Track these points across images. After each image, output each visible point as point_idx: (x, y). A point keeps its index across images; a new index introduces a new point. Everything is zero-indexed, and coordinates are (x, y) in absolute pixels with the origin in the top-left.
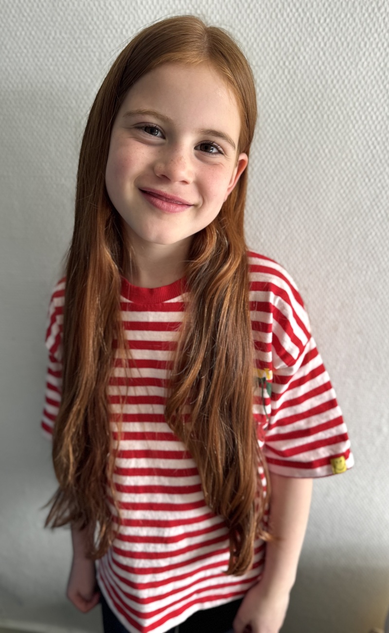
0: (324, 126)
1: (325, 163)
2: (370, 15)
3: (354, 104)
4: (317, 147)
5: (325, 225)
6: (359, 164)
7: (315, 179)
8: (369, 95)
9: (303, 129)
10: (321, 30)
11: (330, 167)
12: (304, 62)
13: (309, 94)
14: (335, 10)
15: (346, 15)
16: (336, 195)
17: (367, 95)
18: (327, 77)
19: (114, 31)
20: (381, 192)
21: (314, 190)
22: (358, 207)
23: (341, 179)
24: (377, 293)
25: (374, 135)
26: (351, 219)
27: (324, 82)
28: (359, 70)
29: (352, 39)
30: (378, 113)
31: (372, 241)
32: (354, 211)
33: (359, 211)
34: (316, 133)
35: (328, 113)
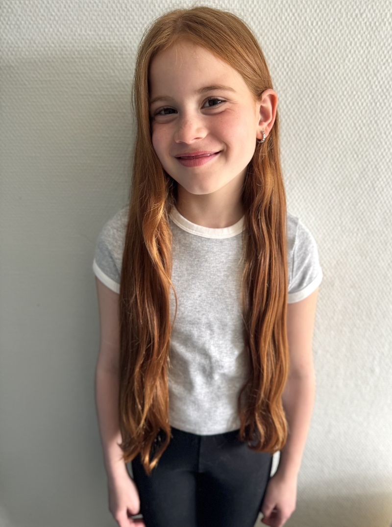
0: (318, 110)
1: (320, 142)
2: (354, 19)
3: (343, 93)
4: (313, 128)
5: (320, 195)
6: (348, 143)
7: (312, 156)
8: (355, 86)
9: (300, 114)
10: (314, 31)
11: (324, 146)
12: (300, 57)
13: (305, 84)
14: (325, 15)
15: (334, 20)
16: (330, 169)
17: (353, 86)
18: (320, 70)
19: (134, 29)
20: (367, 166)
21: (311, 166)
22: (348, 179)
23: (334, 155)
24: (367, 252)
25: (360, 118)
26: (342, 189)
27: (317, 75)
28: (347, 64)
29: (340, 39)
30: (363, 100)
31: (361, 208)
32: (345, 182)
33: (350, 182)
34: (311, 117)
35: (322, 100)
